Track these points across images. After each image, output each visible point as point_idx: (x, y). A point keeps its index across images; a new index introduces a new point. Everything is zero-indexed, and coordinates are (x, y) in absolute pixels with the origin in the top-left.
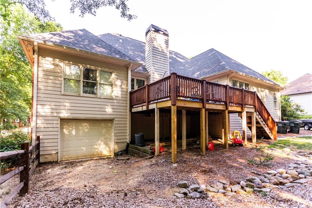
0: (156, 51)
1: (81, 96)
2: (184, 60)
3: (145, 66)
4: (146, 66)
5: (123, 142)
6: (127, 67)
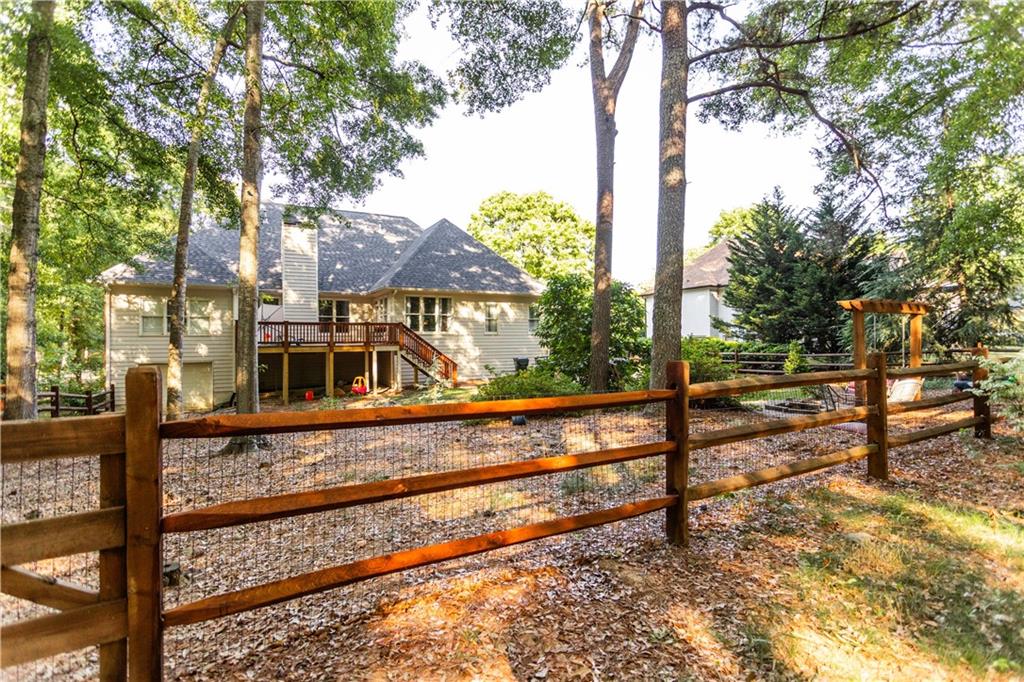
1: (164, 335)
3: (282, 274)
5: (225, 392)
6: (229, 293)
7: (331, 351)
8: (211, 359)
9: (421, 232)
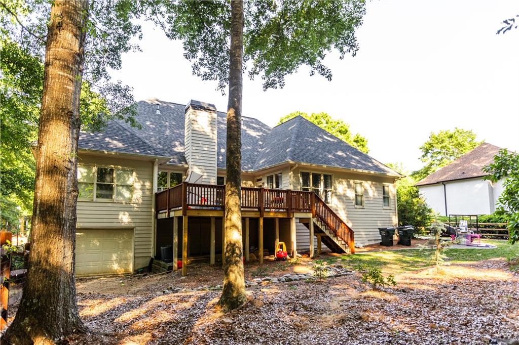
0: (197, 136)
1: (94, 201)
2: (262, 130)
3: (184, 153)
4: (186, 153)
5: (145, 257)
6: (152, 163)
7: (261, 216)
8: (133, 225)
9: (269, 130)
